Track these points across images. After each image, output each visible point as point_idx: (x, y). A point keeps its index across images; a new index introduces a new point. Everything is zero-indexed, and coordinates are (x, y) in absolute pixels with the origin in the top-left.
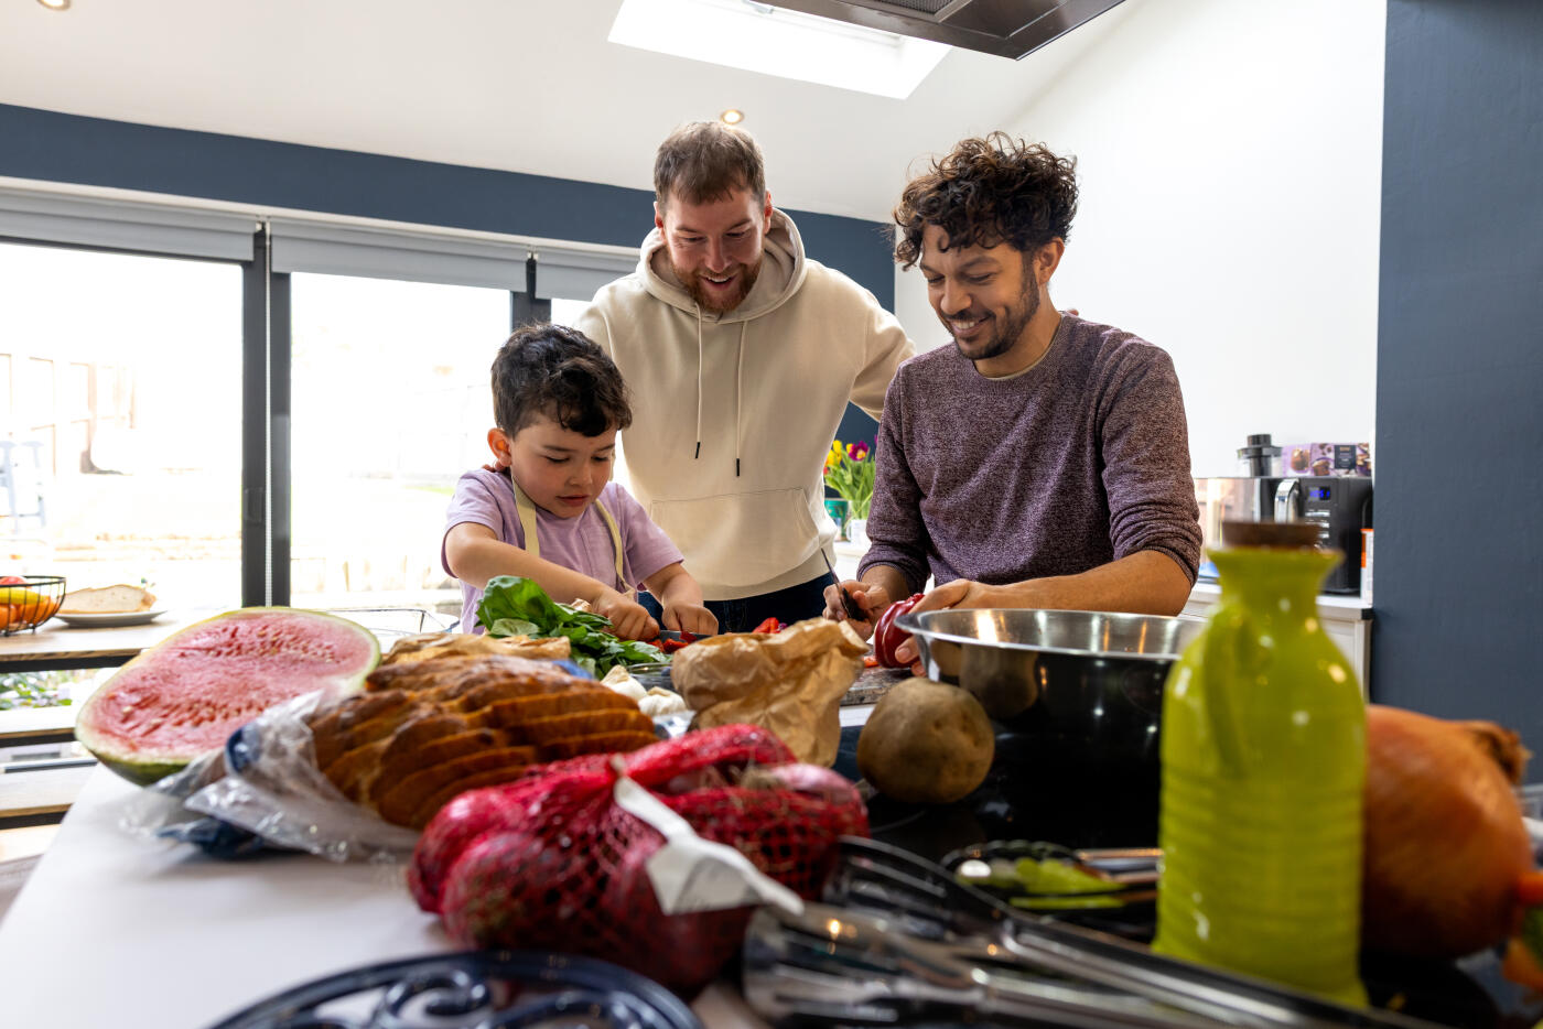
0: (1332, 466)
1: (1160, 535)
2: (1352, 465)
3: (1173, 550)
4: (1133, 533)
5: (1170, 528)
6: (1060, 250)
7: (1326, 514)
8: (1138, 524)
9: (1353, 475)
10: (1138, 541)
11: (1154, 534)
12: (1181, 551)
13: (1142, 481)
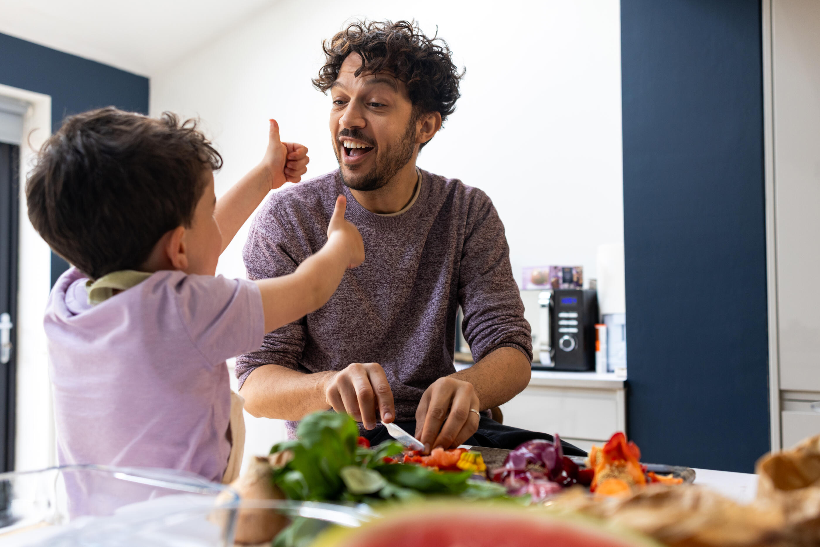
0: (561, 281)
1: (510, 334)
2: (571, 281)
3: (518, 344)
4: (489, 335)
5: (515, 329)
6: (438, 126)
7: (574, 315)
8: (493, 328)
9: (572, 287)
10: (495, 340)
11: (506, 334)
12: (524, 345)
13: (496, 291)
